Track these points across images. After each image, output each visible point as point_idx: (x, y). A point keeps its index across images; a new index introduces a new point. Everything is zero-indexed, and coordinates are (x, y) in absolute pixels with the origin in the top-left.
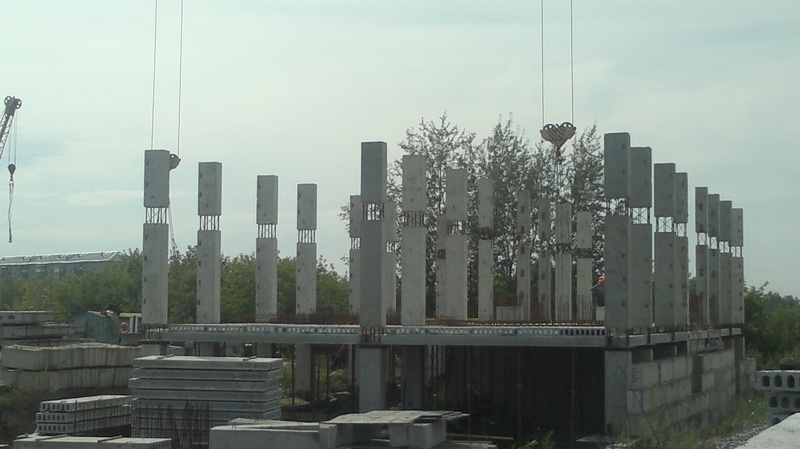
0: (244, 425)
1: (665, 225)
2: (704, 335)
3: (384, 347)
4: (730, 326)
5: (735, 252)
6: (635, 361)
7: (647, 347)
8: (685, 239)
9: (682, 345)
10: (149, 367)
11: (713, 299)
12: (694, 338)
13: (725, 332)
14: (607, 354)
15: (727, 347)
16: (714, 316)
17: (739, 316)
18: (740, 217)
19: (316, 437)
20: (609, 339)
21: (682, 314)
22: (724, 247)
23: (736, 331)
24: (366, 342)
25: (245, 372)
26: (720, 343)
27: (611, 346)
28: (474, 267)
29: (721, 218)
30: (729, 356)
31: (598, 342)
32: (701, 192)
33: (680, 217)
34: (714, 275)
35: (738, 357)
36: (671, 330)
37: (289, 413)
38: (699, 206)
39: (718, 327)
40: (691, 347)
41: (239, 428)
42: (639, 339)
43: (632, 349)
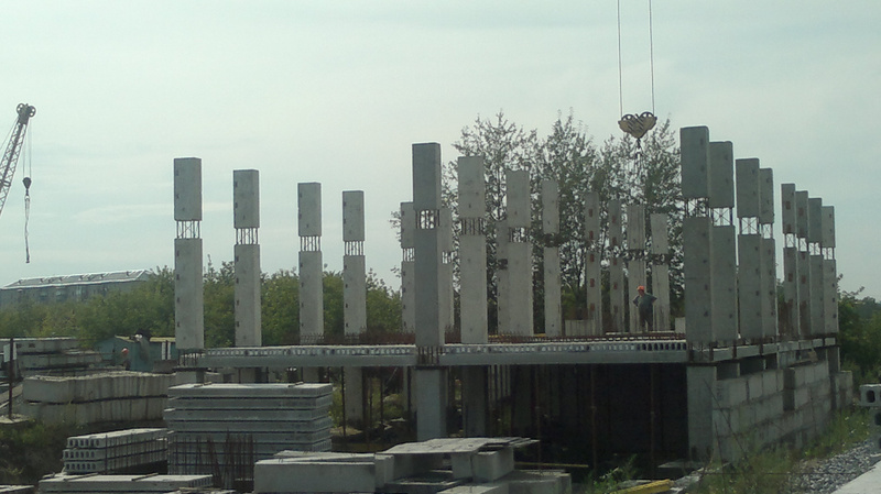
0: (292, 458)
1: (749, 226)
2: (795, 347)
3: (443, 368)
4: (823, 336)
5: (827, 254)
6: (721, 376)
7: (733, 361)
8: (772, 241)
9: (771, 358)
10: (186, 396)
11: (804, 307)
12: (783, 350)
13: (818, 342)
14: (690, 371)
15: (821, 359)
16: (805, 326)
17: (832, 325)
18: (832, 216)
19: (371, 469)
20: (692, 353)
21: (770, 323)
22: (814, 249)
23: (830, 342)
24: (424, 364)
25: (293, 400)
26: (813, 354)
27: (694, 361)
28: (539, 277)
29: (810, 217)
30: (822, 370)
31: (680, 357)
32: (788, 189)
33: (766, 218)
34: (804, 280)
35: (833, 371)
36: (759, 342)
37: (341, 444)
38: (786, 205)
39: (809, 337)
40: (781, 360)
41: (286, 461)
42: (724, 353)
43: (716, 364)
